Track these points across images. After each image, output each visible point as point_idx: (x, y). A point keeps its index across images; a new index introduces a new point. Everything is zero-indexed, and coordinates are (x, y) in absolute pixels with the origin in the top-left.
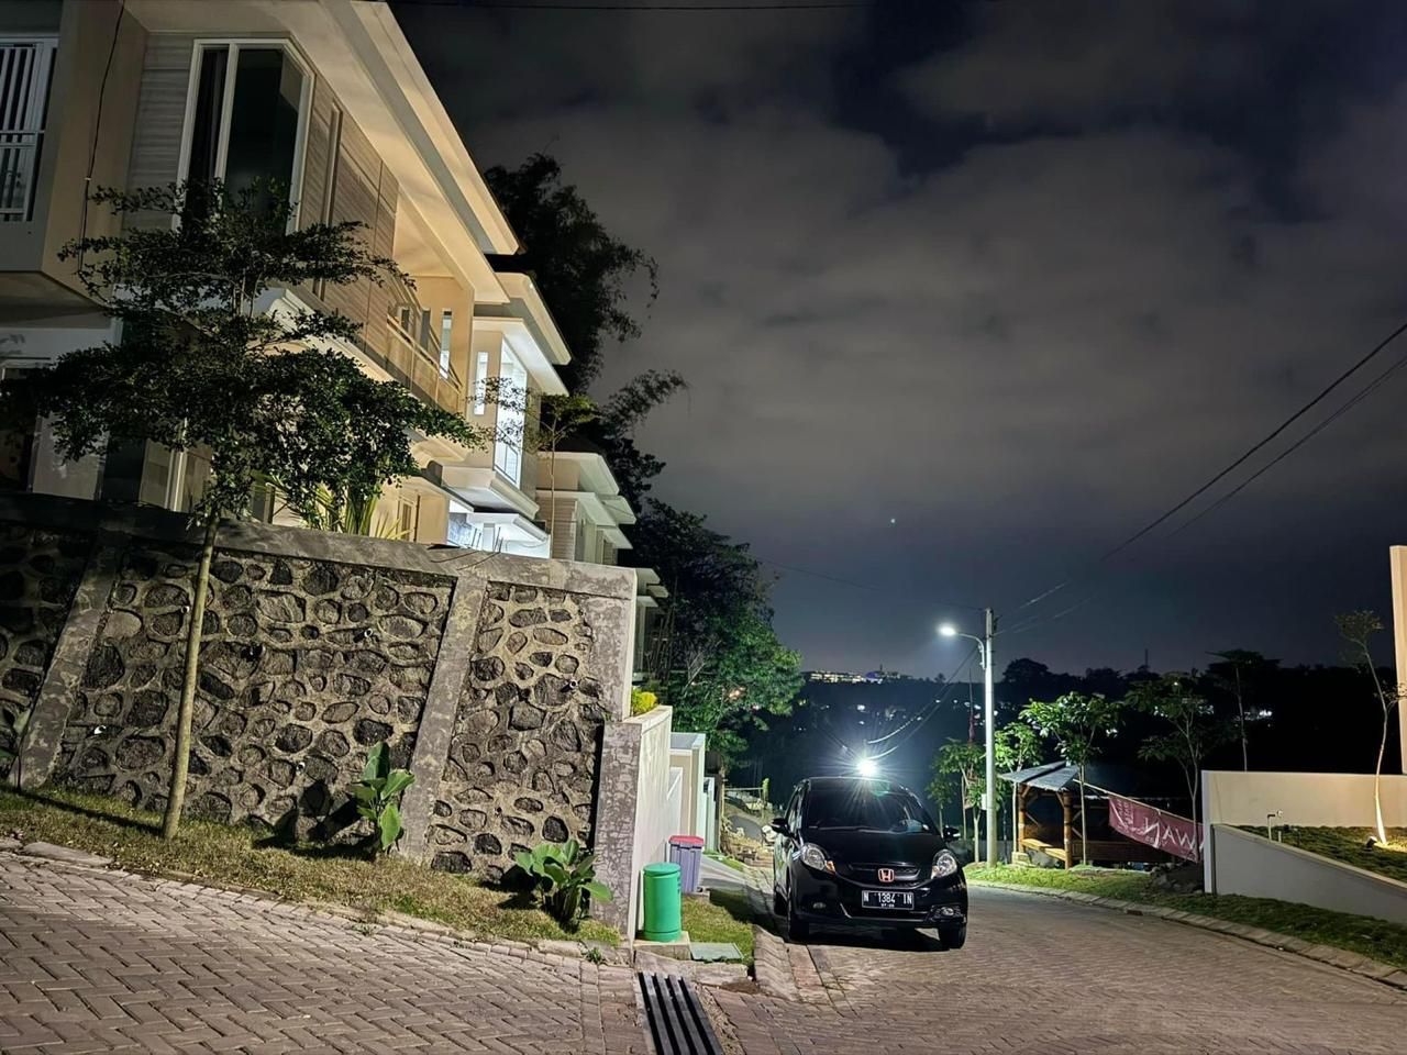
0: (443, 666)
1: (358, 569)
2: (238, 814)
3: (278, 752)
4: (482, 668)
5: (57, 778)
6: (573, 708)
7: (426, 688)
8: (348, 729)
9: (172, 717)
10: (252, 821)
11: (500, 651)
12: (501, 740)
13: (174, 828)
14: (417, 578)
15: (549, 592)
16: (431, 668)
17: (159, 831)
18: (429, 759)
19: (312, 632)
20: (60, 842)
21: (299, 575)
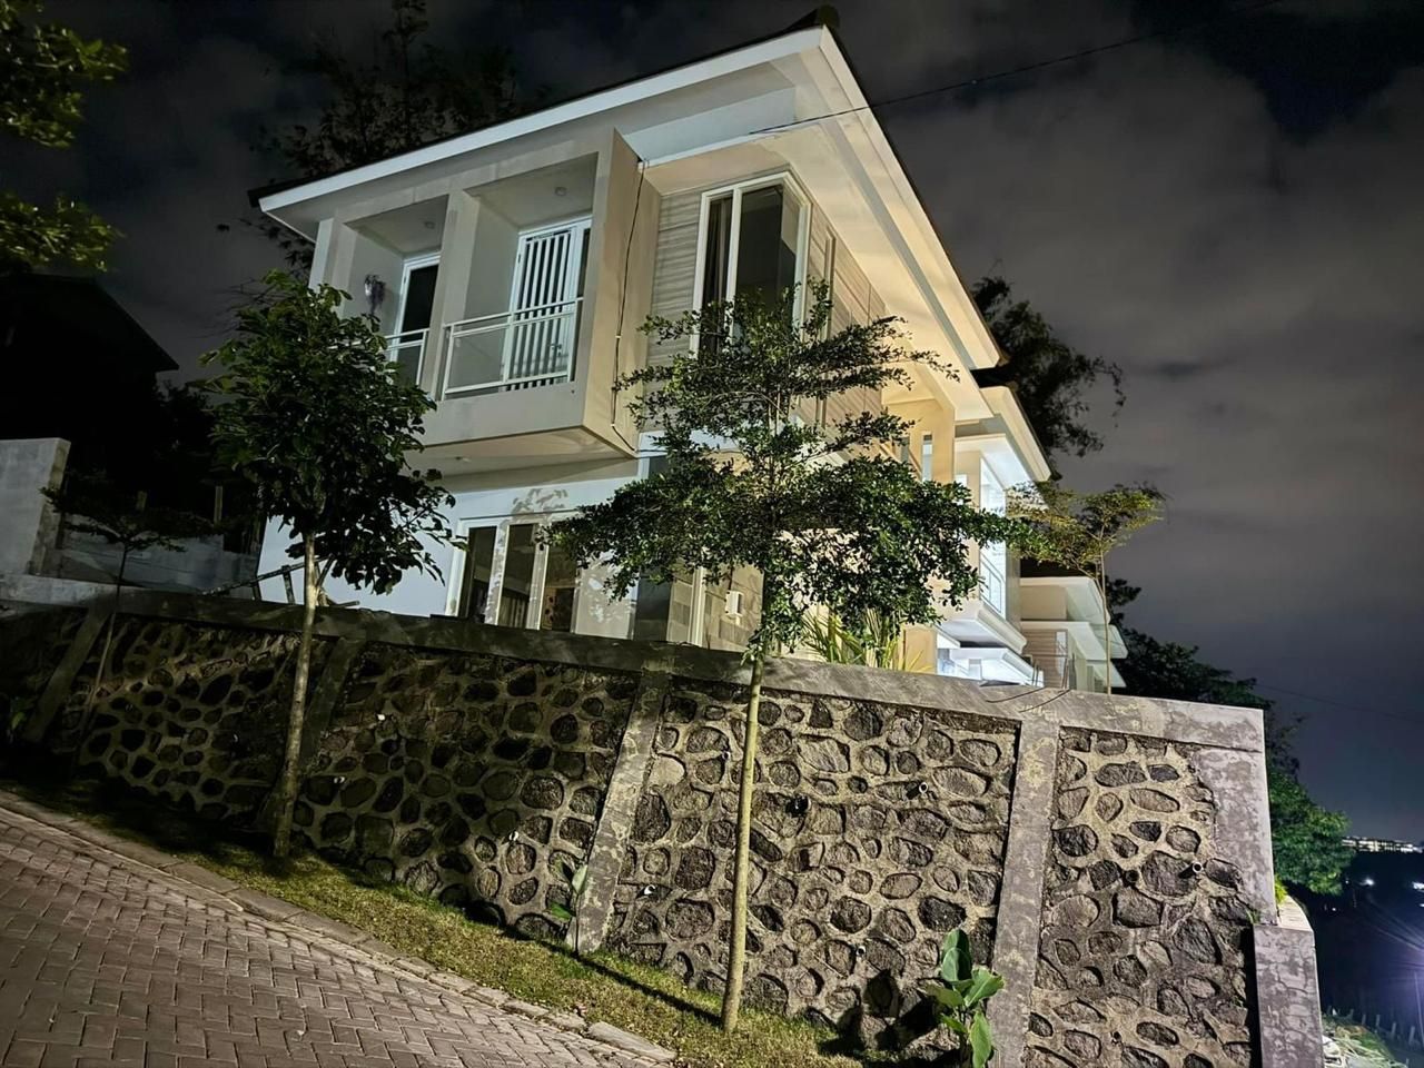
0: (1017, 835)
1: (903, 711)
2: (796, 1005)
3: (835, 932)
4: (1069, 840)
5: (613, 942)
6: (1202, 898)
7: (1000, 861)
8: (911, 907)
9: (720, 880)
10: (810, 1014)
11: (1089, 817)
12: (1105, 939)
13: (733, 1020)
14: (971, 722)
15: (1143, 741)
16: (1004, 835)
17: (718, 1020)
18: (1015, 955)
19: (859, 784)
20: (619, 1024)
21: (838, 716)
